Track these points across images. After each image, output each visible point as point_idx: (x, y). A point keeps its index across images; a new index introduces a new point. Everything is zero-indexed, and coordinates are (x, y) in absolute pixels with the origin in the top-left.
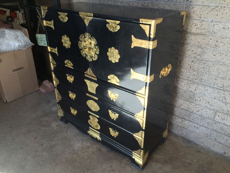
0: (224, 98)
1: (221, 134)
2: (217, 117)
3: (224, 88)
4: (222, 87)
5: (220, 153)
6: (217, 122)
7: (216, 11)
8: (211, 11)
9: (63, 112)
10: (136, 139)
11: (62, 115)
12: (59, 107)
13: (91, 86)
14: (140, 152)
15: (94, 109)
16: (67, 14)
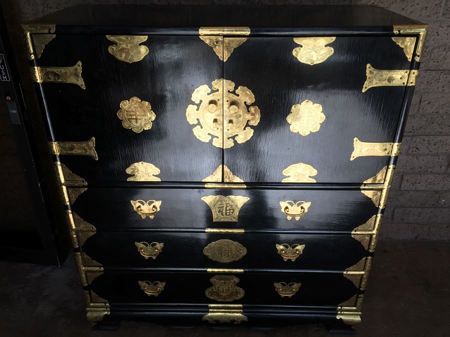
1: (410, 209)
2: (404, 183)
4: (411, 132)
5: (409, 240)
6: (404, 192)
8: (393, 3)
9: (108, 304)
10: (349, 278)
11: (106, 313)
12: (90, 295)
13: (223, 207)
14: (357, 300)
15: (228, 258)
16: (145, 38)
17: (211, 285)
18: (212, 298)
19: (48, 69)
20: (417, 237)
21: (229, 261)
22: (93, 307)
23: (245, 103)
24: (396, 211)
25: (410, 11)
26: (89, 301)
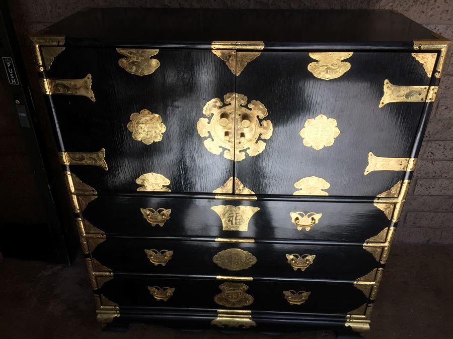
0: (430, 153)
1: (423, 213)
2: (418, 188)
3: (430, 137)
5: (420, 243)
6: (417, 196)
7: (422, 5)
8: (412, 6)
9: (118, 307)
10: (359, 287)
11: (116, 315)
12: (101, 299)
13: (233, 216)
14: (366, 309)
15: (237, 266)
16: (156, 52)
17: (220, 291)
18: (221, 304)
19: (58, 82)
20: (428, 241)
21: (238, 269)
22: (102, 309)
23: (258, 117)
24: (408, 215)
25: (429, 14)
26: (99, 304)
